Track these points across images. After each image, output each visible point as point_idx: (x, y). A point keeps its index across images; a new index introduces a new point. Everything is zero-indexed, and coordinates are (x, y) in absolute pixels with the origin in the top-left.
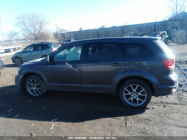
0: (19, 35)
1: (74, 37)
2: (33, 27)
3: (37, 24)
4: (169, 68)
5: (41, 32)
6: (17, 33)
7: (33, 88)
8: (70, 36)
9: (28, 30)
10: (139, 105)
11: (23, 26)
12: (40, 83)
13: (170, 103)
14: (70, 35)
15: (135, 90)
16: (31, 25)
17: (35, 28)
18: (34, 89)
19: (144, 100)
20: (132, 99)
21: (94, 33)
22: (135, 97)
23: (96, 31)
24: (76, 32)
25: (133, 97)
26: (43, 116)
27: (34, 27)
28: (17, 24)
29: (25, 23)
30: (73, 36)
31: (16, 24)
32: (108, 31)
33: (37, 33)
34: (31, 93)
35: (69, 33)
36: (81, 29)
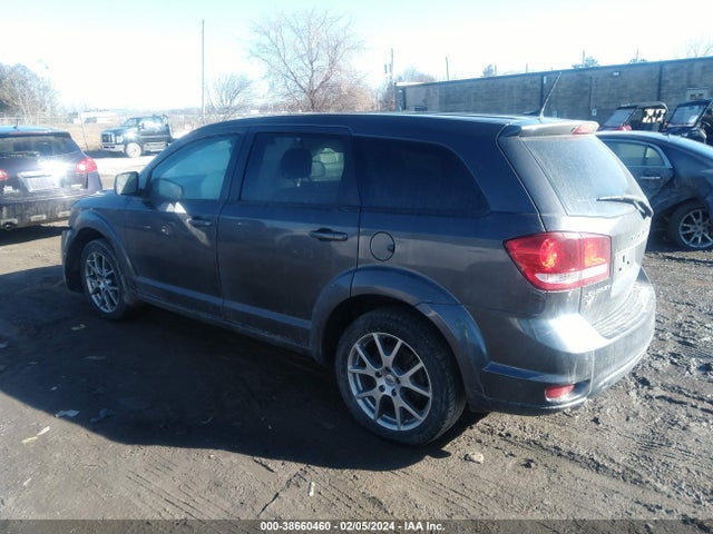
0: (254, 91)
1: (440, 103)
2: (307, 62)
3: (321, 51)
4: (539, 285)
5: (333, 79)
6: (248, 84)
7: (99, 283)
8: (424, 101)
9: (289, 74)
10: (403, 428)
11: (275, 59)
12: (116, 270)
13: (570, 453)
14: (427, 94)
15: (388, 360)
16: (301, 57)
17: (315, 64)
18: (102, 286)
19: (421, 414)
20: (378, 395)
21: (525, 89)
22: (388, 392)
23: (532, 83)
24: (451, 85)
25: (382, 388)
26: (54, 388)
27: (311, 63)
28: (255, 50)
29: (280, 45)
30: (437, 100)
31: (251, 52)
32: (587, 81)
33: (317, 83)
34: (96, 301)
35: (424, 89)
36: (489, 71)
